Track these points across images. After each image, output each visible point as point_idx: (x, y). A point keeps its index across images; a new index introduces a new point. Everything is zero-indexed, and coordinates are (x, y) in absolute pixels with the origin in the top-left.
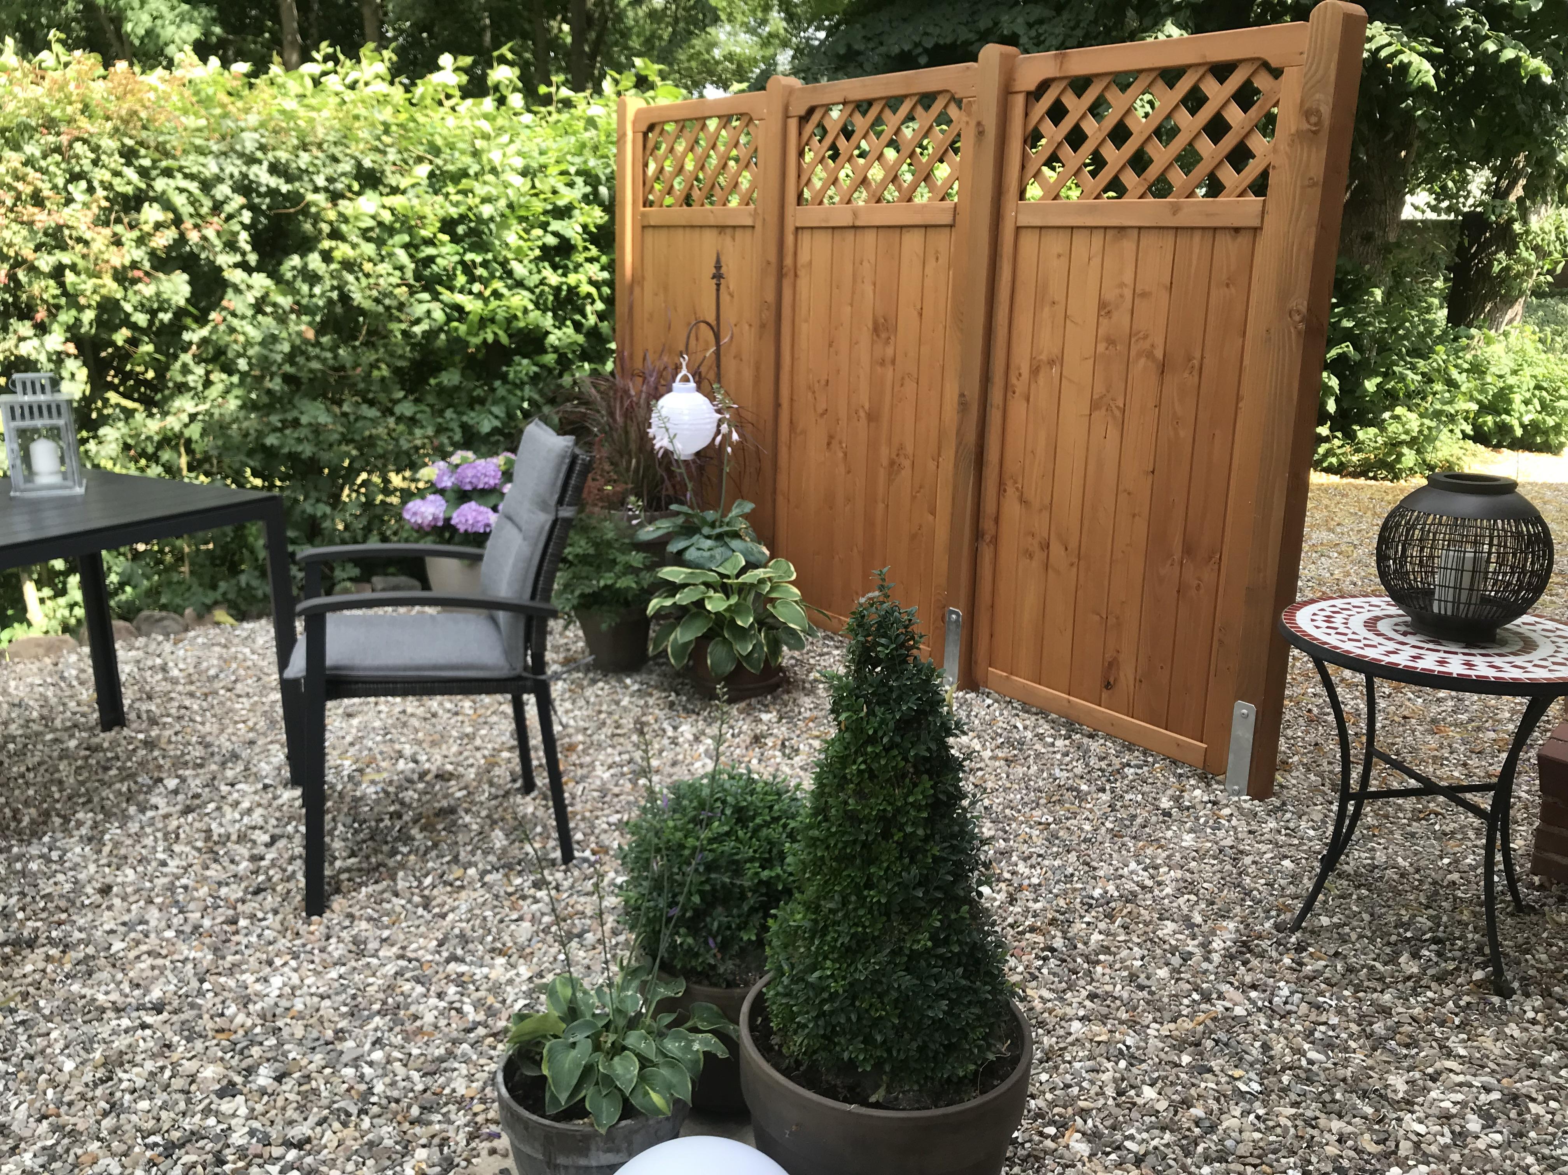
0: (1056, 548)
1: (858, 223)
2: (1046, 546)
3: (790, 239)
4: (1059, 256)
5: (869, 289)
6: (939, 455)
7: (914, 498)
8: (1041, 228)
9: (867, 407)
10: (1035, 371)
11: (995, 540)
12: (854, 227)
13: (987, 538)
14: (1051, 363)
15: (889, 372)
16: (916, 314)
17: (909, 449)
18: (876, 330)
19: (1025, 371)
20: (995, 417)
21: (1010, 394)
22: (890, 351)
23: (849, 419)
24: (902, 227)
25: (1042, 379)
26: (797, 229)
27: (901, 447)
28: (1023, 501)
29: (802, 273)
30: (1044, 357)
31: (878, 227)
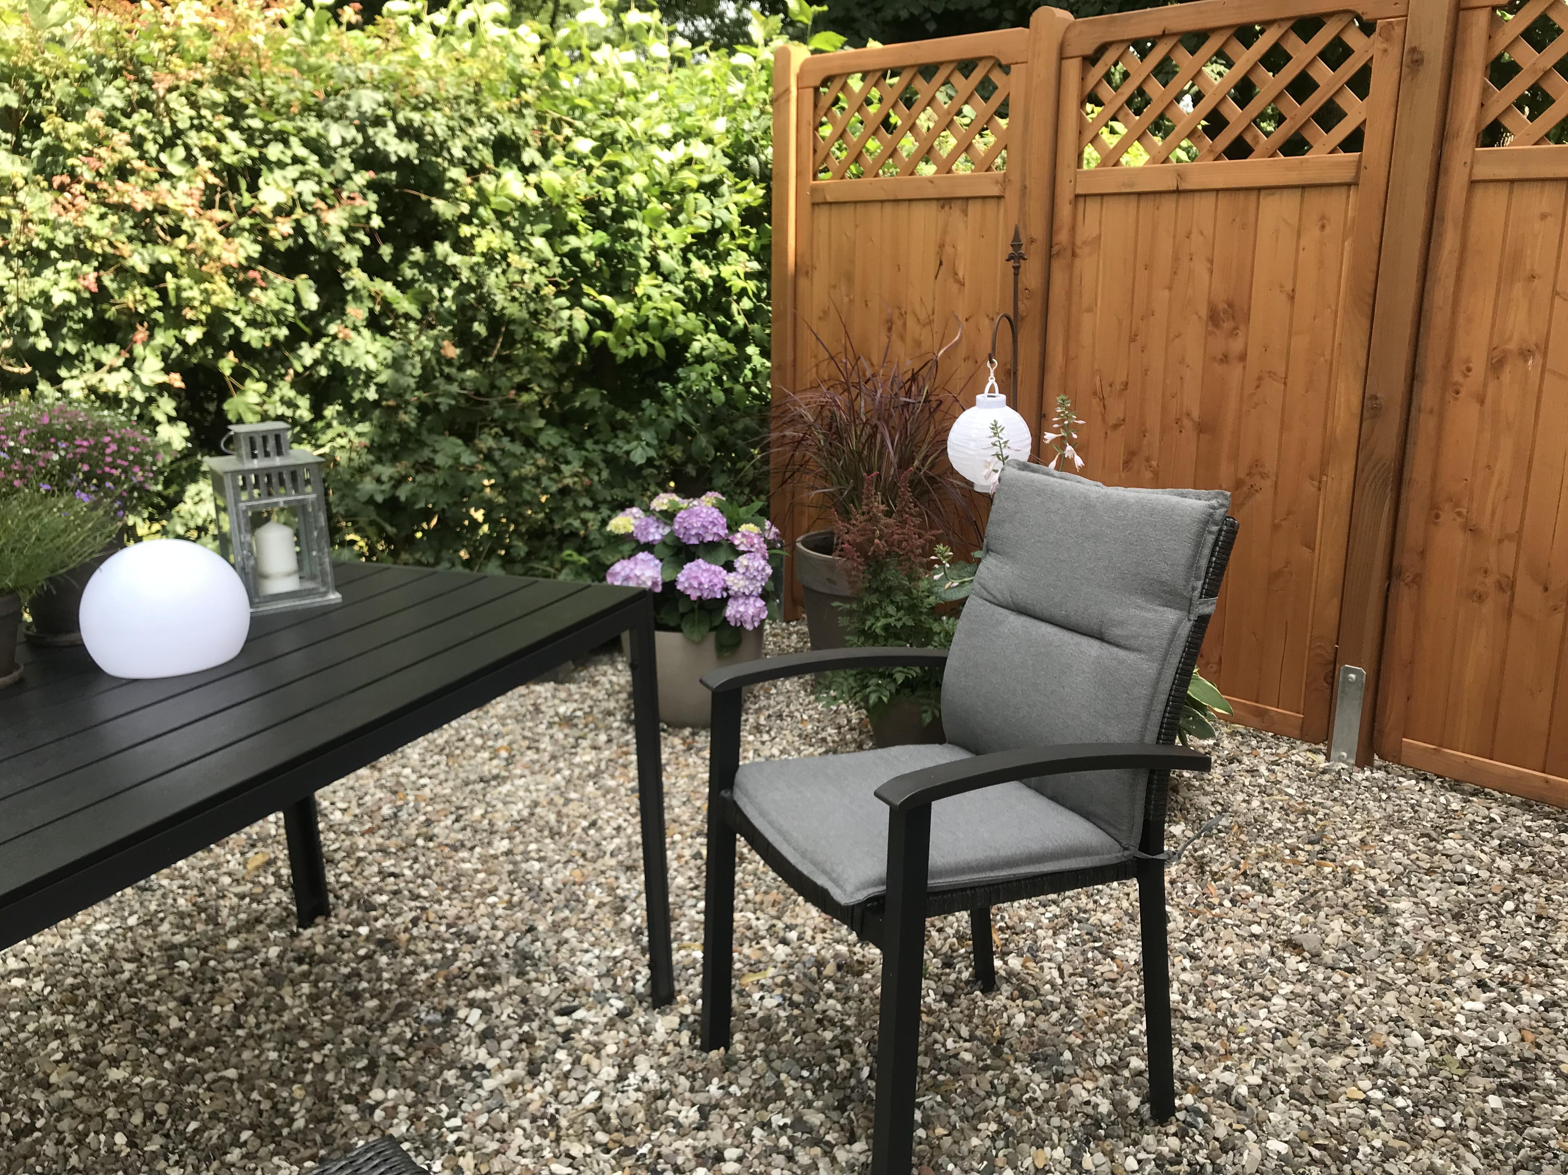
0: (1526, 588)
1: (1184, 186)
2: (1507, 586)
3: (1065, 210)
4: (1544, 217)
5: (1200, 268)
6: (1323, 472)
7: (1276, 527)
8: (1512, 181)
9: (1195, 415)
10: (1496, 365)
11: (1418, 580)
12: (1178, 192)
13: (1408, 576)
14: (1525, 354)
15: (1235, 372)
16: (1284, 297)
17: (1270, 466)
18: (1214, 318)
19: (1479, 365)
20: (1425, 424)
21: (1449, 395)
22: (1236, 346)
23: (1164, 430)
24: (1259, 189)
25: (1506, 376)
26: (1077, 196)
27: (1257, 463)
28: (1472, 530)
29: (1082, 252)
30: (1512, 346)
31: (1217, 191)
